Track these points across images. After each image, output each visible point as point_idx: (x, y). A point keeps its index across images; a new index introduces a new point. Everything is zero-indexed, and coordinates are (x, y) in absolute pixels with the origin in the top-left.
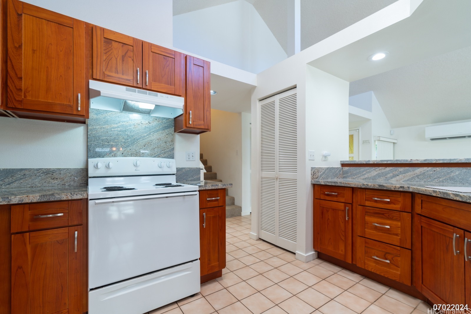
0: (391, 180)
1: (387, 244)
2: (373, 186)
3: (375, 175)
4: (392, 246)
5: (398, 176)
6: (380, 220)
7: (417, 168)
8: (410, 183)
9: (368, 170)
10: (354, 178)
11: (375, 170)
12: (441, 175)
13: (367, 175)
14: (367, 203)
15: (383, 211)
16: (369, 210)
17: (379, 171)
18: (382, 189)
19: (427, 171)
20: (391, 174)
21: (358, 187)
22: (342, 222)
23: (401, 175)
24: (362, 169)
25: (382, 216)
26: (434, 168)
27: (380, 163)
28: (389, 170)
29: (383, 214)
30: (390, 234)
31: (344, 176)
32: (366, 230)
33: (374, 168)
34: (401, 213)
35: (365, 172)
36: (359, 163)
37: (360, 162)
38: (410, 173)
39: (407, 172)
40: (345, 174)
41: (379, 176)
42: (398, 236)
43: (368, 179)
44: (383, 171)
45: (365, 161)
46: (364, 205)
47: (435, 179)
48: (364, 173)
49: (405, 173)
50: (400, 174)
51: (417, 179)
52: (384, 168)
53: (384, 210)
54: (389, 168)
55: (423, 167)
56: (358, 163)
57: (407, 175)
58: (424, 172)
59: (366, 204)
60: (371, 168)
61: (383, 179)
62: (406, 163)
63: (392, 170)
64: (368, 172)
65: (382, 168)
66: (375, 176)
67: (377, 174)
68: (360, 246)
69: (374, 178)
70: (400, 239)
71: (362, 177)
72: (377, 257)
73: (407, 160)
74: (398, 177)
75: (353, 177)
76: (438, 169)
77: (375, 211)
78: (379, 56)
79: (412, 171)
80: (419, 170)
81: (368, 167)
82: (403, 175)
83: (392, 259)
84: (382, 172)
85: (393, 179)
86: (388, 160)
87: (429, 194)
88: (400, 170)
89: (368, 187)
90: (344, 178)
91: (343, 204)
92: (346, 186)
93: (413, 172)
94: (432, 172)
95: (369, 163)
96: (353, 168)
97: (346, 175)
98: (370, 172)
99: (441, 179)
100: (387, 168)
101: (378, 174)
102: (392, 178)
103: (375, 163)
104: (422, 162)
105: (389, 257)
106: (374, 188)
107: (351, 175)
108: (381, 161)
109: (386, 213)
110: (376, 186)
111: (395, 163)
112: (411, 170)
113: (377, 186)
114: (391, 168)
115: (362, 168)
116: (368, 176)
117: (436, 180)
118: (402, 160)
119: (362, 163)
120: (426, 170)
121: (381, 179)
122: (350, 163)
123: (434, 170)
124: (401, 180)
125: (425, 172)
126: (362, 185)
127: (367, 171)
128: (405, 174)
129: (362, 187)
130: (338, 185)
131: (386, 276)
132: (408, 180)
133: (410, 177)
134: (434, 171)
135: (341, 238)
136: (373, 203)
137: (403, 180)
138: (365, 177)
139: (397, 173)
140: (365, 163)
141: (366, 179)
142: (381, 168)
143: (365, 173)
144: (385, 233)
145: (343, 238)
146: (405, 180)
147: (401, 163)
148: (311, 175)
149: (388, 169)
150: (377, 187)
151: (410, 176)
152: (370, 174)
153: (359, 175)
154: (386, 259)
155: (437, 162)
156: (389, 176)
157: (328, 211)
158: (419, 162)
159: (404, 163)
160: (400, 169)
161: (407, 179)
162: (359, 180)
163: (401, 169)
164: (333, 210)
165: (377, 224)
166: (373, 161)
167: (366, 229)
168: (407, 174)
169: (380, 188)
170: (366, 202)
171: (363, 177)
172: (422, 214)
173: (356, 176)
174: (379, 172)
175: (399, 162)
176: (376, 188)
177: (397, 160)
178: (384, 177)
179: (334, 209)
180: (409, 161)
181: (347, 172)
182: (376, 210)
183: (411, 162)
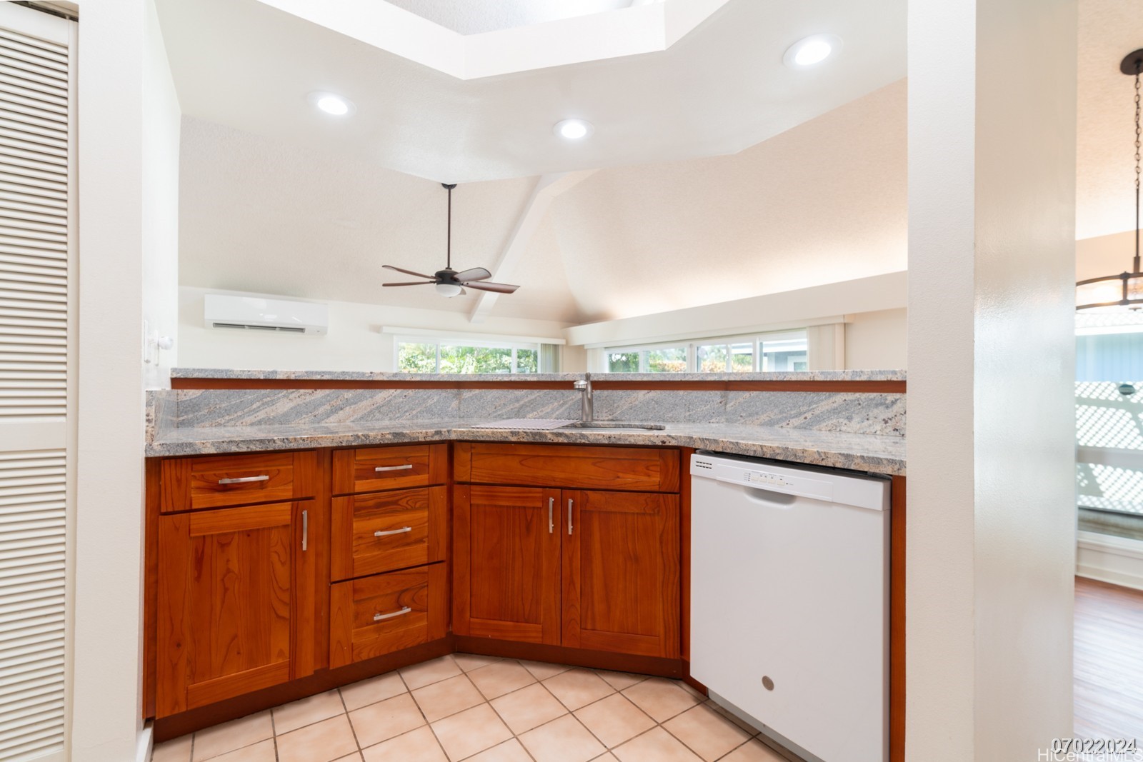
0: (327, 421)
1: (403, 571)
2: (379, 437)
3: (285, 410)
4: (414, 569)
5: (342, 409)
6: (388, 520)
7: (378, 390)
8: (369, 424)
9: (269, 399)
10: (220, 425)
11: (288, 397)
12: (414, 405)
13: (263, 411)
14: (361, 486)
15: (397, 495)
16: (365, 500)
17: (298, 399)
18: (400, 441)
19: (395, 397)
20: (327, 407)
21: (340, 445)
22: (283, 564)
23: (348, 408)
24: (250, 394)
25: (395, 507)
26: (405, 390)
27: (304, 378)
28: (322, 397)
29: (396, 503)
30: (408, 544)
31: (181, 419)
32: (355, 557)
33: (284, 392)
34: (430, 488)
35: (258, 404)
36: (244, 377)
37: (246, 373)
38: (365, 403)
39: (361, 401)
40: (186, 413)
41: (297, 412)
42: (424, 542)
43: (266, 423)
44: (308, 400)
45: (264, 372)
46: (352, 492)
47: (407, 411)
48: (254, 406)
49: (356, 403)
50: (347, 406)
51: (378, 415)
52: (310, 391)
53: (398, 492)
54: (323, 390)
55: (389, 388)
56: (239, 377)
57: (360, 406)
58: (389, 398)
59: (358, 489)
60: (277, 391)
61: (307, 419)
62: (362, 379)
63: (328, 395)
64: (267, 403)
65: (307, 391)
66: (286, 415)
67: (292, 409)
68: (339, 608)
69: (284, 419)
70: (428, 547)
71: (251, 419)
72: (382, 612)
73: (364, 374)
74: (341, 412)
75: (219, 420)
76: (410, 392)
77: (379, 500)
78: (333, 106)
79: (370, 397)
80: (383, 395)
81: (267, 389)
82: (352, 406)
83: (413, 600)
84: (304, 401)
85: (332, 419)
86: (323, 372)
87: (502, 439)
88: (346, 397)
89: (368, 442)
90: (179, 425)
91: (287, 506)
92: (302, 447)
93: (370, 399)
94: (401, 400)
95: (274, 378)
96: (219, 392)
97: (191, 416)
98: (273, 403)
99: (414, 412)
100: (319, 391)
101: (295, 407)
102: (328, 417)
103: (293, 377)
104: (389, 379)
105: (406, 598)
106: (382, 442)
107: (210, 413)
108: (307, 372)
109: (402, 499)
110: (387, 436)
111: (339, 379)
112: (368, 396)
113: (390, 436)
114: (327, 391)
115: (248, 391)
116: (265, 416)
117: (407, 414)
118: (353, 373)
119: (253, 378)
120: (393, 395)
121: (303, 421)
122: (210, 377)
123: (405, 394)
124: (348, 419)
125: (391, 399)
126: (351, 439)
127: (265, 400)
128: (356, 406)
129: (353, 444)
130: (277, 448)
131: (401, 648)
132: (362, 418)
133: (366, 412)
134: (405, 396)
135: (278, 616)
136: (372, 480)
137: (352, 419)
138: (258, 418)
139: (339, 402)
140: (262, 378)
141: (260, 422)
142: (302, 391)
143: (259, 407)
144: (397, 547)
145: (284, 612)
146: (356, 419)
147: (352, 379)
148: (145, 424)
149: (320, 393)
150: (389, 439)
151: (365, 409)
152: (274, 407)
153: (239, 414)
154: (400, 608)
155: (413, 380)
156: (321, 410)
157: (223, 546)
158: (385, 379)
159: (358, 379)
160: (346, 394)
161: (359, 416)
162: (238, 428)
163: (348, 394)
164: (248, 534)
165: (382, 530)
166: (286, 373)
167: (354, 554)
168: (361, 404)
169: (396, 441)
170: (357, 482)
171: (252, 417)
172: (472, 481)
173: (227, 418)
174: (299, 401)
175: (348, 378)
176: (386, 442)
177: (344, 372)
178: (310, 414)
179: (250, 530)
180: (367, 375)
181: (193, 407)
182: (379, 498)
183: (371, 379)
